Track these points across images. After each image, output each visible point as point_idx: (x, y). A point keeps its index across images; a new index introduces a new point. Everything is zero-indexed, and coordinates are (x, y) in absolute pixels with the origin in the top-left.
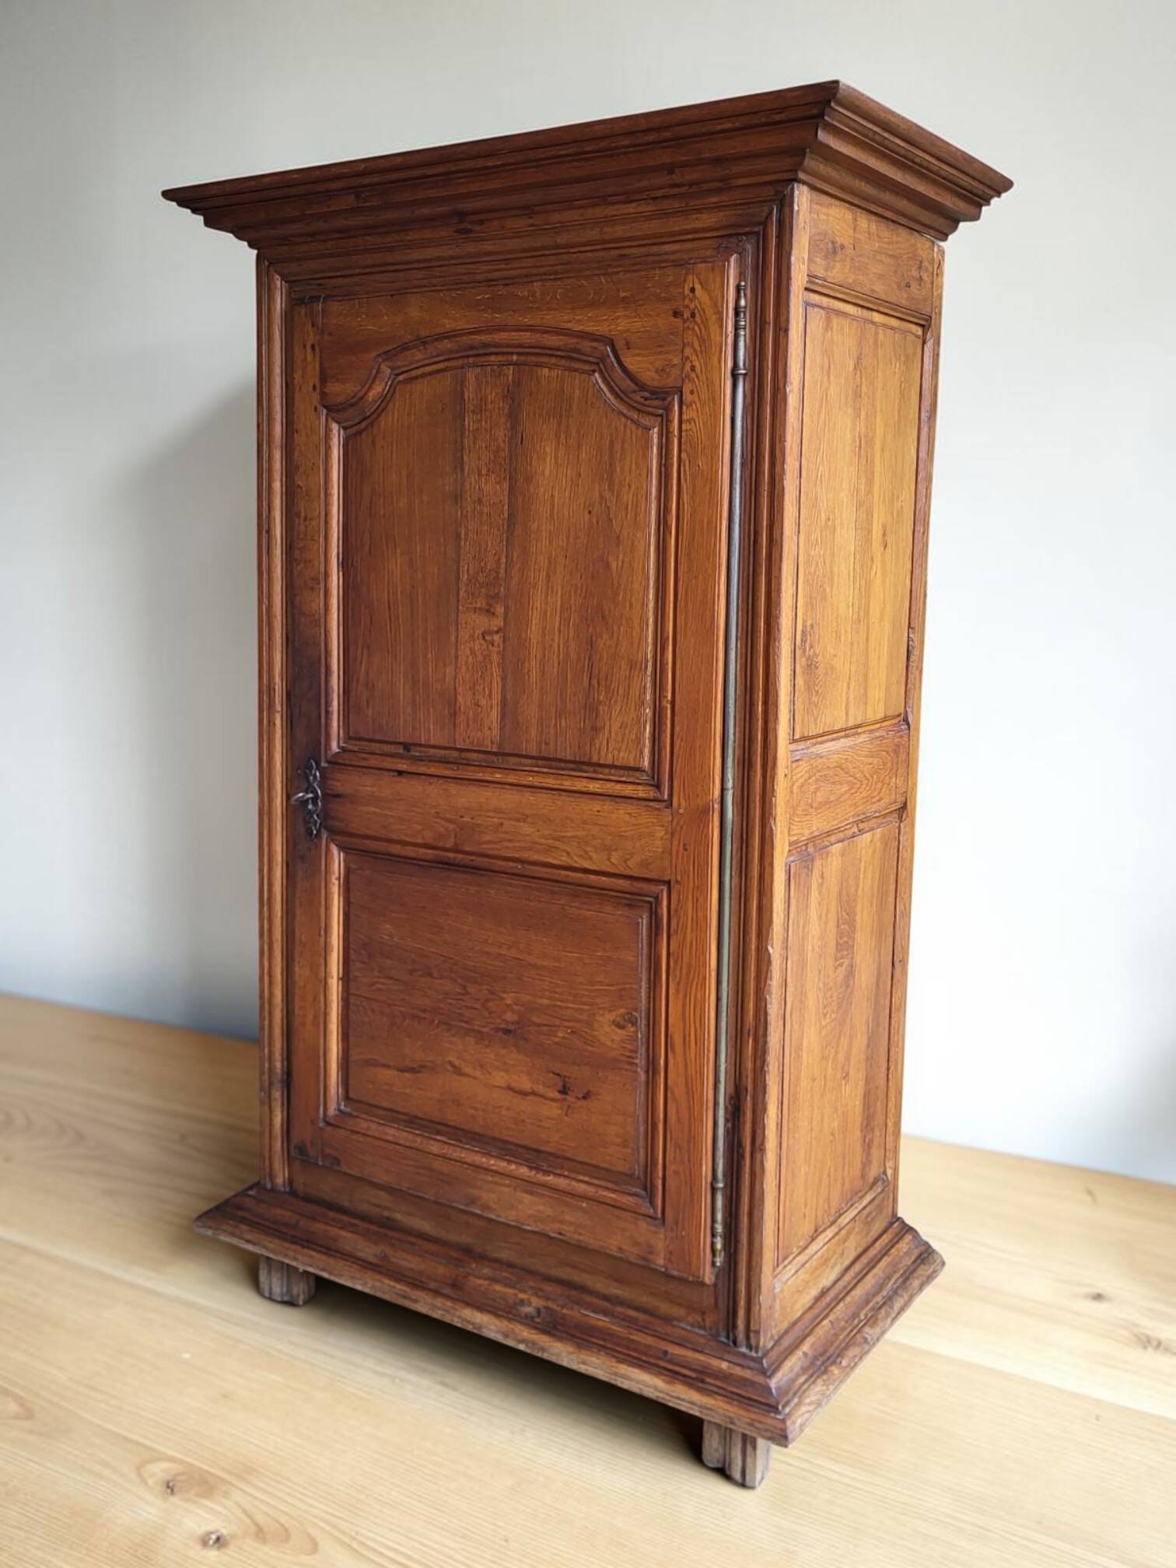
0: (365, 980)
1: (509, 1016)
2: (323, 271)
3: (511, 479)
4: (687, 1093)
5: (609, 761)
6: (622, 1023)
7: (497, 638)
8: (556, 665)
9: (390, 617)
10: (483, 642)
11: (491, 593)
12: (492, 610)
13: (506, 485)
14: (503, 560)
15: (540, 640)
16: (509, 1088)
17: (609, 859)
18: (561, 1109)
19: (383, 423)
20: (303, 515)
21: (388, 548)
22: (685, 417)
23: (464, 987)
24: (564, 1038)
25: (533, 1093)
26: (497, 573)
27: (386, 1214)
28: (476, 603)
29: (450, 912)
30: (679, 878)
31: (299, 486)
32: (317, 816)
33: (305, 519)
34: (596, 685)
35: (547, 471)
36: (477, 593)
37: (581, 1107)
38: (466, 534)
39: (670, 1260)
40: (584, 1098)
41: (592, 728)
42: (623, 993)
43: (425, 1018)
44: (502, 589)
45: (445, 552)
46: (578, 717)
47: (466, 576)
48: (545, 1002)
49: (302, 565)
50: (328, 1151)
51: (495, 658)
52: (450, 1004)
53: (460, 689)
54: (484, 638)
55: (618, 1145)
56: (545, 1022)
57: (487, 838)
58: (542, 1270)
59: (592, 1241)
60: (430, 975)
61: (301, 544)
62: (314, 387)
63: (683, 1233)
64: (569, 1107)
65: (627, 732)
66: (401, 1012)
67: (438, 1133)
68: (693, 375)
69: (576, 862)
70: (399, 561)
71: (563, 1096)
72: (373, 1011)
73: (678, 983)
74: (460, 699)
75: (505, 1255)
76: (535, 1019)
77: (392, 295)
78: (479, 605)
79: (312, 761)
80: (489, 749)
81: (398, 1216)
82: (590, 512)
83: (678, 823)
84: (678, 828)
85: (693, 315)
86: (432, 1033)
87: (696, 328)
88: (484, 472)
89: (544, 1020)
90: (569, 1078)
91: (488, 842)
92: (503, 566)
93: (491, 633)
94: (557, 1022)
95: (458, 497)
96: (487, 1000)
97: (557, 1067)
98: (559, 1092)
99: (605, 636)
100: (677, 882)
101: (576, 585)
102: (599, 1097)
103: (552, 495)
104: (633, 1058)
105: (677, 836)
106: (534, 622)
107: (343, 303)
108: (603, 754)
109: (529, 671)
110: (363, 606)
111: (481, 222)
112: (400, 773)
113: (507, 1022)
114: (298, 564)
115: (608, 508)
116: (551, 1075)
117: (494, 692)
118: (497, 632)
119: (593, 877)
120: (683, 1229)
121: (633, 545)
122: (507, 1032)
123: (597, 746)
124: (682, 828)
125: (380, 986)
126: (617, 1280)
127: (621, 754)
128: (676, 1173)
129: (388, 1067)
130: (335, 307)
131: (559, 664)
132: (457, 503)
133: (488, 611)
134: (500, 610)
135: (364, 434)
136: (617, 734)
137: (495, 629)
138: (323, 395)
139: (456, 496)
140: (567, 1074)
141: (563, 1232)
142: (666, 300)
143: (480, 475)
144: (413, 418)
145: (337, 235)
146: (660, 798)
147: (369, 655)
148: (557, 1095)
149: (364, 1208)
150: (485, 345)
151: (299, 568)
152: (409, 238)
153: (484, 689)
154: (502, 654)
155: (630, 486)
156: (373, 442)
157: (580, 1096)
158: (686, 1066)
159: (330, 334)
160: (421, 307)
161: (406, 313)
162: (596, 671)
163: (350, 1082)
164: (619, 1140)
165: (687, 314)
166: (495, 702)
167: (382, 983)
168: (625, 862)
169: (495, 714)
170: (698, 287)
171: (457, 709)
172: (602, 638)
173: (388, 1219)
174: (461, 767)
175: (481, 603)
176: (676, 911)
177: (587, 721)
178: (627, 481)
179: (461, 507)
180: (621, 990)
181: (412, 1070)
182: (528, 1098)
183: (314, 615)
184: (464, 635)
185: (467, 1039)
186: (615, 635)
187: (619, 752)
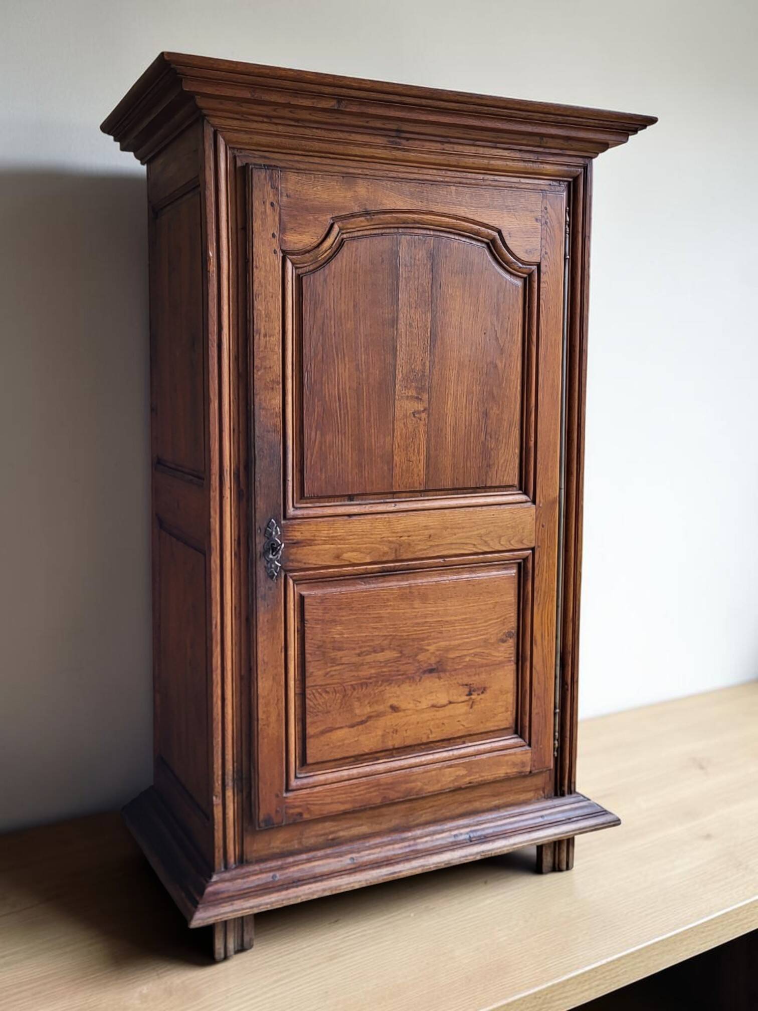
0: (320, 673)
1: (433, 660)
2: (269, 147)
3: (432, 311)
4: (544, 666)
5: (497, 484)
6: (505, 639)
7: (424, 415)
8: (464, 428)
9: (340, 405)
10: (413, 418)
11: (420, 386)
12: (420, 397)
13: (429, 315)
14: (427, 363)
15: (453, 414)
16: (433, 706)
17: (500, 543)
18: (468, 705)
19: (333, 267)
20: (263, 331)
21: (338, 358)
22: (542, 280)
23: (401, 652)
24: (470, 661)
25: (450, 703)
26: (424, 372)
27: (330, 837)
28: (408, 393)
29: (389, 603)
30: (539, 544)
31: (259, 310)
32: (278, 561)
33: (265, 336)
34: (489, 439)
35: (457, 307)
36: (409, 386)
37: (481, 699)
38: (401, 347)
39: (534, 766)
40: (483, 693)
41: (487, 466)
42: (505, 620)
43: (371, 683)
44: (427, 383)
45: (385, 360)
46: (478, 460)
47: (401, 375)
48: (457, 642)
49: (262, 371)
50: (291, 811)
51: (422, 429)
52: (390, 667)
53: (396, 452)
54: (414, 415)
55: (502, 712)
56: (458, 655)
57: (420, 547)
58: (448, 814)
59: (489, 777)
60: (375, 652)
61: (261, 355)
62: (274, 236)
63: (541, 746)
64: (473, 702)
65: (508, 464)
66: (352, 685)
67: (378, 759)
68: (546, 256)
69: (480, 549)
70: (347, 366)
71: (468, 697)
72: (327, 692)
73: (539, 604)
74: (396, 458)
75: (423, 819)
76: (451, 655)
77: (343, 177)
78: (410, 394)
79: (273, 520)
80: (418, 489)
81: (341, 834)
82: (485, 333)
83: (539, 513)
84: (539, 515)
85: (546, 223)
86: (376, 691)
87: (548, 230)
88: (414, 306)
89: (457, 654)
90: (473, 684)
91: (421, 550)
92: (427, 368)
93: (419, 412)
94: (465, 652)
95: (394, 322)
96: (416, 656)
97: (466, 680)
98: (467, 695)
99: (495, 408)
100: (539, 547)
101: (477, 379)
102: (491, 689)
103: (461, 323)
104: (511, 657)
105: (538, 521)
106: (449, 403)
107: (300, 175)
108: (494, 480)
109: (446, 434)
110: (316, 400)
111: (408, 139)
112: (350, 515)
113: (431, 665)
114: (258, 371)
115: (496, 331)
116: (461, 687)
117: (422, 451)
118: (423, 411)
119: (489, 555)
120: (541, 744)
121: (511, 353)
122: (431, 671)
123: (490, 475)
124: (541, 515)
125: (333, 673)
126: (494, 796)
127: (505, 478)
128: (538, 714)
129: (341, 728)
130: (292, 177)
131: (465, 428)
132: (393, 327)
133: (417, 398)
134: (425, 397)
135: (317, 273)
136: (502, 467)
137: (422, 409)
138: (282, 241)
139: (393, 321)
140: (471, 683)
141: (472, 781)
142: (532, 211)
143: (411, 307)
144: (358, 264)
145: (293, 123)
146: (529, 500)
147: (322, 435)
148: (467, 698)
149: (312, 841)
150: (415, 222)
151: (259, 373)
152: (351, 138)
153: (414, 449)
154: (427, 425)
155: (509, 319)
156: (325, 280)
157: (480, 692)
158: (543, 651)
159: (287, 196)
160: (368, 189)
161: (355, 191)
162: (489, 430)
163: (308, 752)
164: (503, 709)
165: (543, 221)
166: (422, 457)
167: (335, 670)
168: (510, 542)
169: (421, 466)
170: (549, 207)
171: (394, 465)
172: (493, 410)
173: (333, 839)
174: (397, 504)
175: (412, 393)
176: (538, 563)
177: (484, 461)
178: (507, 315)
179: (397, 329)
180: (504, 619)
181: (362, 722)
182: (447, 707)
183: (274, 408)
184: (398, 414)
185: (403, 686)
186: (501, 407)
187: (503, 477)
